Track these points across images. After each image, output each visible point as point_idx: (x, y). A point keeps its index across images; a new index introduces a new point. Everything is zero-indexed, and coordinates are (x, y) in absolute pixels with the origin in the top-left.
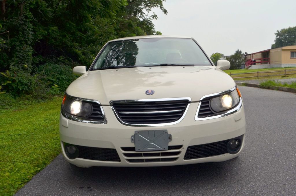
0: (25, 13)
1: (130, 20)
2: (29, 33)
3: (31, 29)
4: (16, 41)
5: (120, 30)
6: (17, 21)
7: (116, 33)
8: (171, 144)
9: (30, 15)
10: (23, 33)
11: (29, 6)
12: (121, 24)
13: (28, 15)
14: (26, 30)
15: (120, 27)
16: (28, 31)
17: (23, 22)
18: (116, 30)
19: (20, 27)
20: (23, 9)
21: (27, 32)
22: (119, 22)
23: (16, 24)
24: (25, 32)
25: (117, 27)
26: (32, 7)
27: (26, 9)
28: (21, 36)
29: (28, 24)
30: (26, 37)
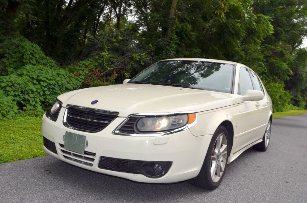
0: (170, 36)
1: (282, 49)
2: (171, 53)
3: (173, 49)
4: (160, 58)
5: (270, 57)
6: (163, 41)
7: (265, 60)
8: (87, 149)
9: (175, 37)
10: (166, 52)
11: (175, 29)
12: (273, 52)
13: (172, 37)
14: (169, 50)
15: (271, 55)
16: (171, 51)
17: (167, 43)
18: (266, 57)
19: (164, 47)
20: (170, 32)
21: (169, 52)
22: (271, 50)
23: (162, 44)
24: (168, 51)
25: (268, 54)
26: (178, 30)
27: (173, 32)
28: (164, 55)
29: (171, 45)
30: (168, 56)
